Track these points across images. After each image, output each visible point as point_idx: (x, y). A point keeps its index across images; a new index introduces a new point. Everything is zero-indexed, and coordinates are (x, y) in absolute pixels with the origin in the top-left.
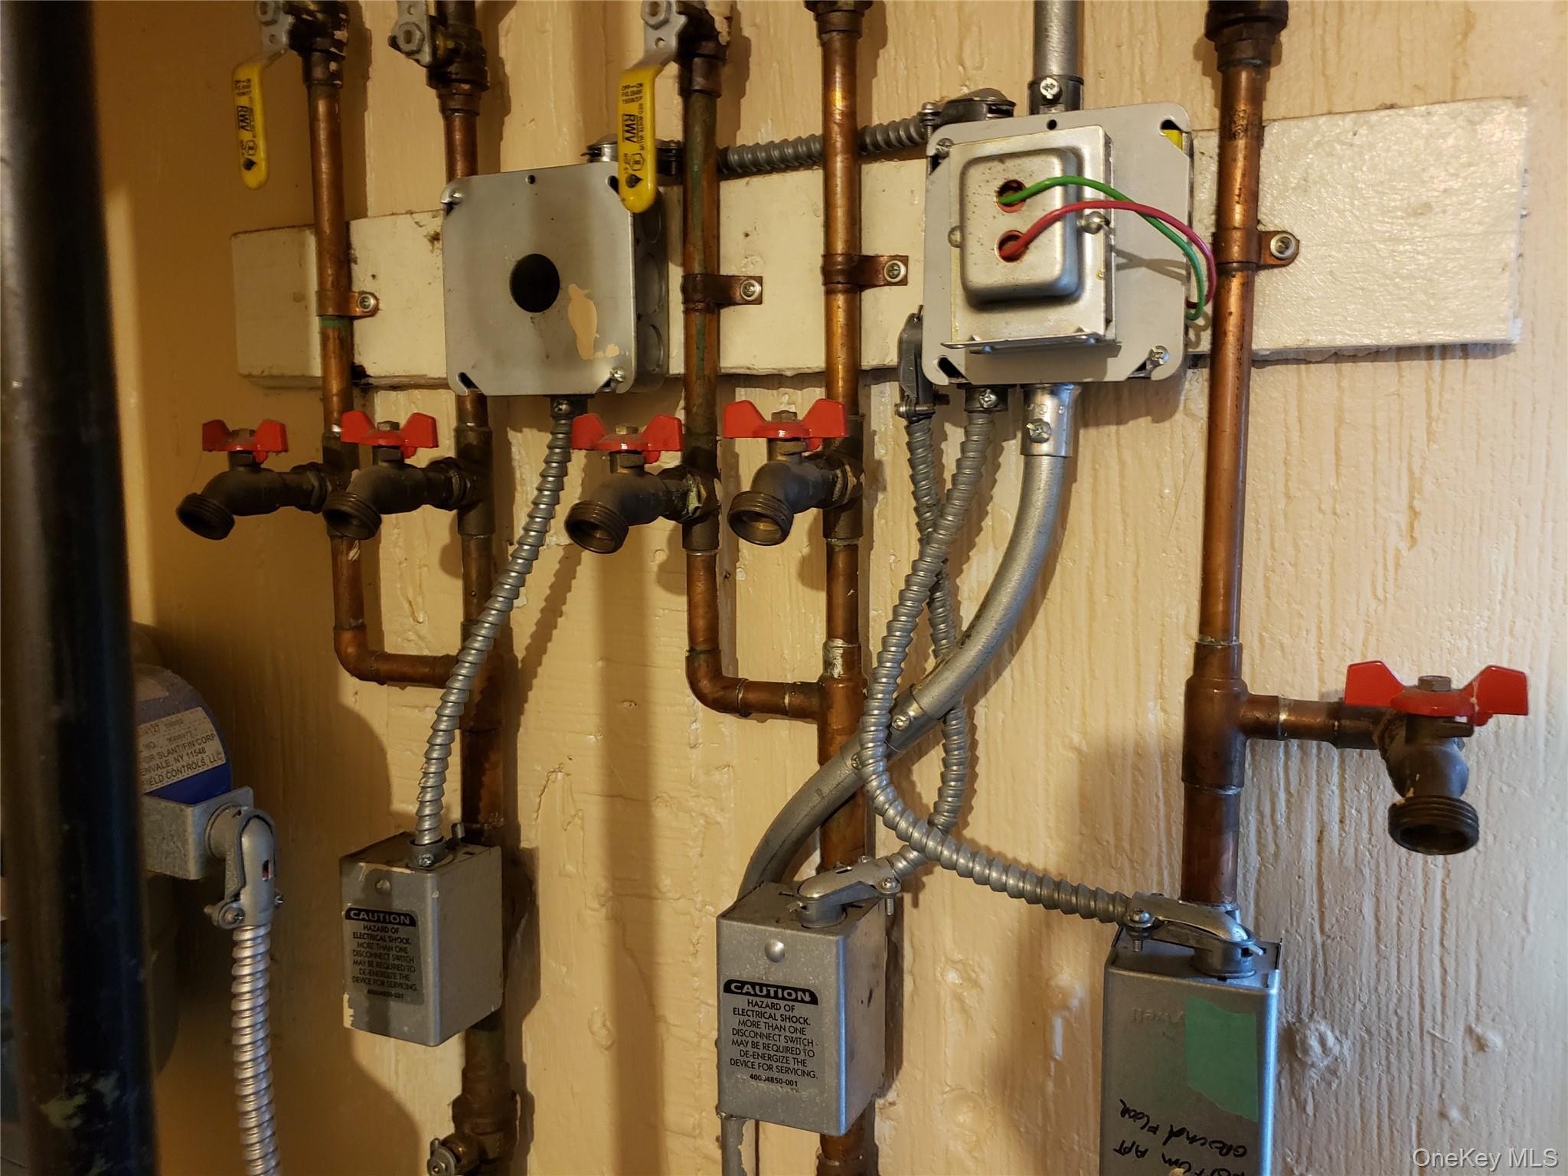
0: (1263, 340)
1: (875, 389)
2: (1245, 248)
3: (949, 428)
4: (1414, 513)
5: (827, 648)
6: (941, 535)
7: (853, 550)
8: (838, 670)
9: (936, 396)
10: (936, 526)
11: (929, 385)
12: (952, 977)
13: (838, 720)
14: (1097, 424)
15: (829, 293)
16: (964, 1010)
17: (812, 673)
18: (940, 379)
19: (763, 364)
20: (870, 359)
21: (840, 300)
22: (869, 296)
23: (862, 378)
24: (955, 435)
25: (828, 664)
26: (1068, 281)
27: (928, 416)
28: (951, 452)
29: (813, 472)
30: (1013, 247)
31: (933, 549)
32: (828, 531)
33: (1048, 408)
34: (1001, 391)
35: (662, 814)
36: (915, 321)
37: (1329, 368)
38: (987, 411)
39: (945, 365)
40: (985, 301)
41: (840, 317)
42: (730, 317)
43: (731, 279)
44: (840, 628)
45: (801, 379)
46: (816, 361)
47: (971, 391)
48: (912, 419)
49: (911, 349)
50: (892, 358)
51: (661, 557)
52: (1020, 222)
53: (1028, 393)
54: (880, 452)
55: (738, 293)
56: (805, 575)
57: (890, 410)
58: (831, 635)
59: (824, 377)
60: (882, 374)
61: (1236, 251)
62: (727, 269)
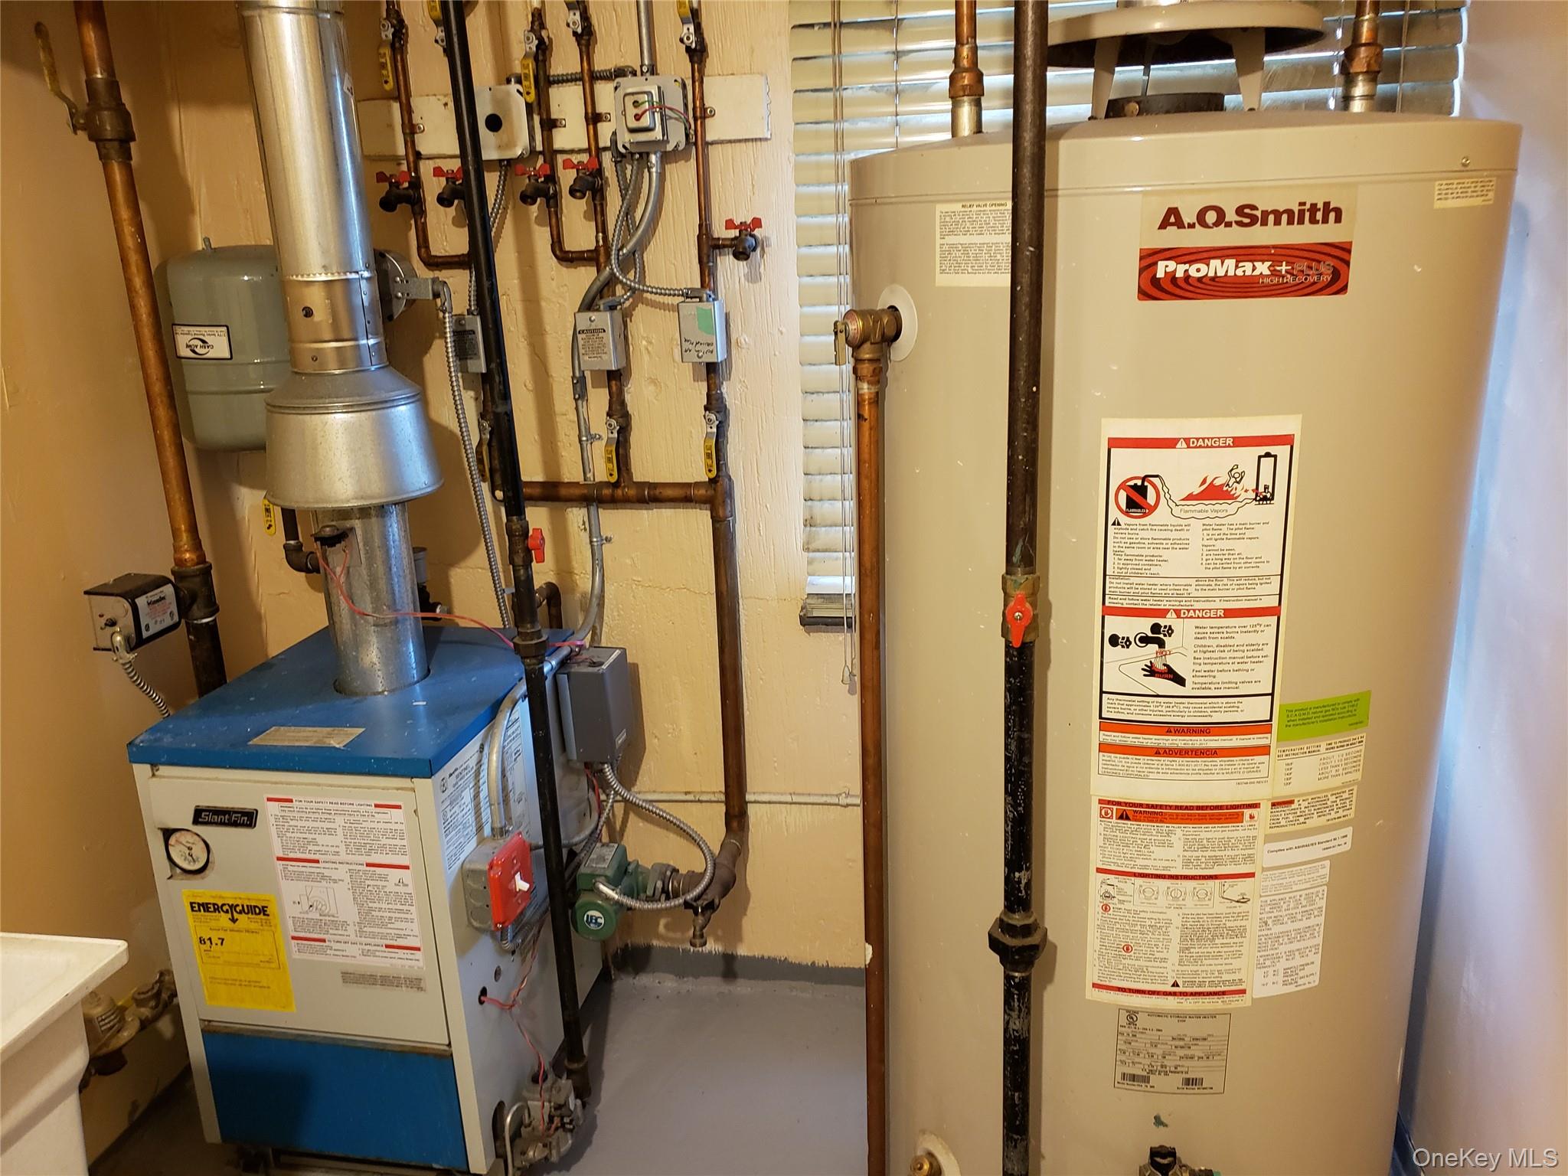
0: (709, 138)
1: (603, 154)
2: (701, 113)
3: (627, 166)
4: (753, 186)
5: (597, 237)
6: (628, 197)
7: (602, 205)
8: (601, 243)
9: (623, 156)
10: (626, 195)
11: (620, 152)
12: (644, 343)
13: (602, 259)
14: (670, 163)
15: (588, 125)
16: (649, 352)
17: (592, 247)
18: (623, 151)
19: (568, 147)
20: (601, 145)
21: (591, 127)
22: (599, 125)
23: (599, 150)
24: (629, 167)
25: (597, 242)
26: (652, 126)
27: (621, 161)
28: (628, 172)
29: (590, 179)
30: (638, 117)
31: (625, 202)
32: (594, 199)
33: (653, 158)
34: (641, 154)
35: (543, 304)
36: (614, 134)
37: (729, 145)
38: (637, 160)
39: (624, 146)
40: (632, 131)
41: (592, 132)
42: (555, 131)
43: (556, 120)
44: (600, 230)
45: (580, 151)
46: (586, 146)
47: (632, 154)
48: (616, 163)
49: (614, 142)
50: (608, 144)
51: (535, 214)
52: (639, 111)
53: (648, 154)
54: (607, 174)
55: (558, 124)
56: (586, 217)
57: (609, 160)
58: (597, 232)
59: (588, 150)
60: (605, 149)
61: (698, 114)
62: (553, 116)
